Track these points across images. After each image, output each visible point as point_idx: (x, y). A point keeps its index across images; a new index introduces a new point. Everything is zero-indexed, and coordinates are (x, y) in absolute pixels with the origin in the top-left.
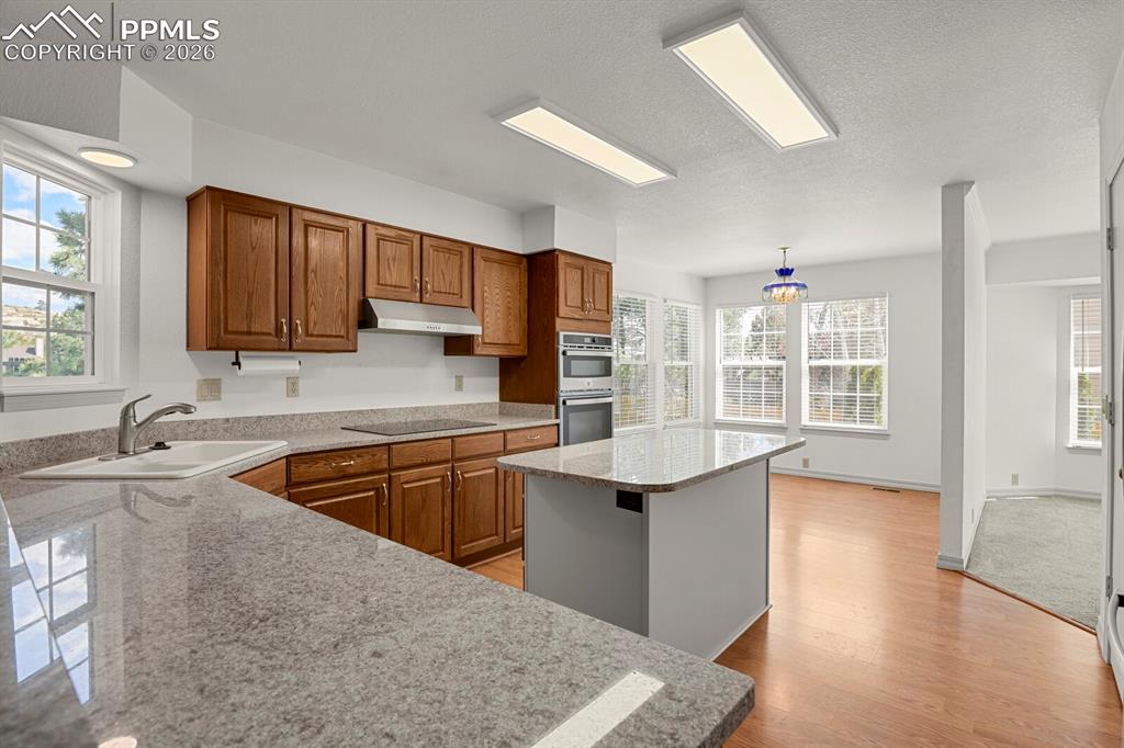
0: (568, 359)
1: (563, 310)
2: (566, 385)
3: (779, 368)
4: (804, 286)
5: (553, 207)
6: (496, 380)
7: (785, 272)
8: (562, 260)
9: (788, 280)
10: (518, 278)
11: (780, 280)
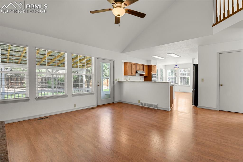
0: (153, 76)
1: (152, 71)
2: (152, 79)
3: (176, 78)
4: (179, 67)
5: (151, 60)
6: (144, 79)
7: (176, 66)
8: (152, 66)
9: (177, 67)
10: (147, 68)
11: (176, 67)
